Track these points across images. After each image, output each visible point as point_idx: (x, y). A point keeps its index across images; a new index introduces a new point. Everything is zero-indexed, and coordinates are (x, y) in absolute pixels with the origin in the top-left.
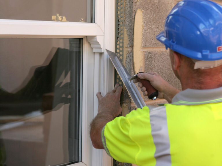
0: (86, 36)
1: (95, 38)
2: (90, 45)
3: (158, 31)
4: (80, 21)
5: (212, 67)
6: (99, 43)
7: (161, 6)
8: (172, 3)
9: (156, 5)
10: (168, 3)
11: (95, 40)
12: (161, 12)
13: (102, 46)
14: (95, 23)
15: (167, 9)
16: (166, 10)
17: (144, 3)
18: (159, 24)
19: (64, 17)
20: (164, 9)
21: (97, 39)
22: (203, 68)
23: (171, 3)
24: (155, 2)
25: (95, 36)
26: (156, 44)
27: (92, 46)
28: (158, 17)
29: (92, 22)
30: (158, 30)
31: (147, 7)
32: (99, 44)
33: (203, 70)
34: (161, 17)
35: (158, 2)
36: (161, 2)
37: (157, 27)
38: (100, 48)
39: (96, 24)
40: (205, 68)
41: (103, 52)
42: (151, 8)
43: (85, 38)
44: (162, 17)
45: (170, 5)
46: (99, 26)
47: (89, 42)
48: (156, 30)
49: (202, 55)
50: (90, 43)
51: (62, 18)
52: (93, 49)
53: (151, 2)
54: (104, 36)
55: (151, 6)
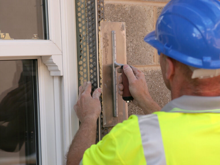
0: (41, 57)
1: (51, 58)
2: (47, 67)
3: (133, 47)
4: (33, 38)
5: (212, 76)
6: (56, 64)
7: (135, 14)
8: (151, 11)
9: (129, 14)
10: (144, 10)
11: (50, 61)
12: (135, 23)
13: (60, 68)
14: (49, 39)
15: (144, 18)
16: (142, 19)
17: (111, 12)
18: (133, 37)
19: (7, 34)
20: (139, 18)
21: (52, 59)
22: (202, 77)
23: (149, 10)
24: (126, 9)
25: (50, 56)
26: (130, 62)
27: (49, 68)
28: (131, 28)
29: (46, 38)
30: (132, 45)
31: (116, 17)
32: (56, 66)
33: (202, 79)
34: (136, 29)
35: (131, 11)
36: (135, 9)
37: (131, 40)
38: (58, 71)
39: (51, 41)
40: (204, 77)
41: (62, 75)
42: (121, 18)
43: (40, 58)
44: (138, 28)
45: (148, 13)
46: (55, 43)
47: (45, 63)
48: (129, 45)
49: (203, 62)
50: (46, 65)
51: (5, 35)
52: (51, 72)
53: (120, 10)
54: (62, 55)
55: (121, 16)
